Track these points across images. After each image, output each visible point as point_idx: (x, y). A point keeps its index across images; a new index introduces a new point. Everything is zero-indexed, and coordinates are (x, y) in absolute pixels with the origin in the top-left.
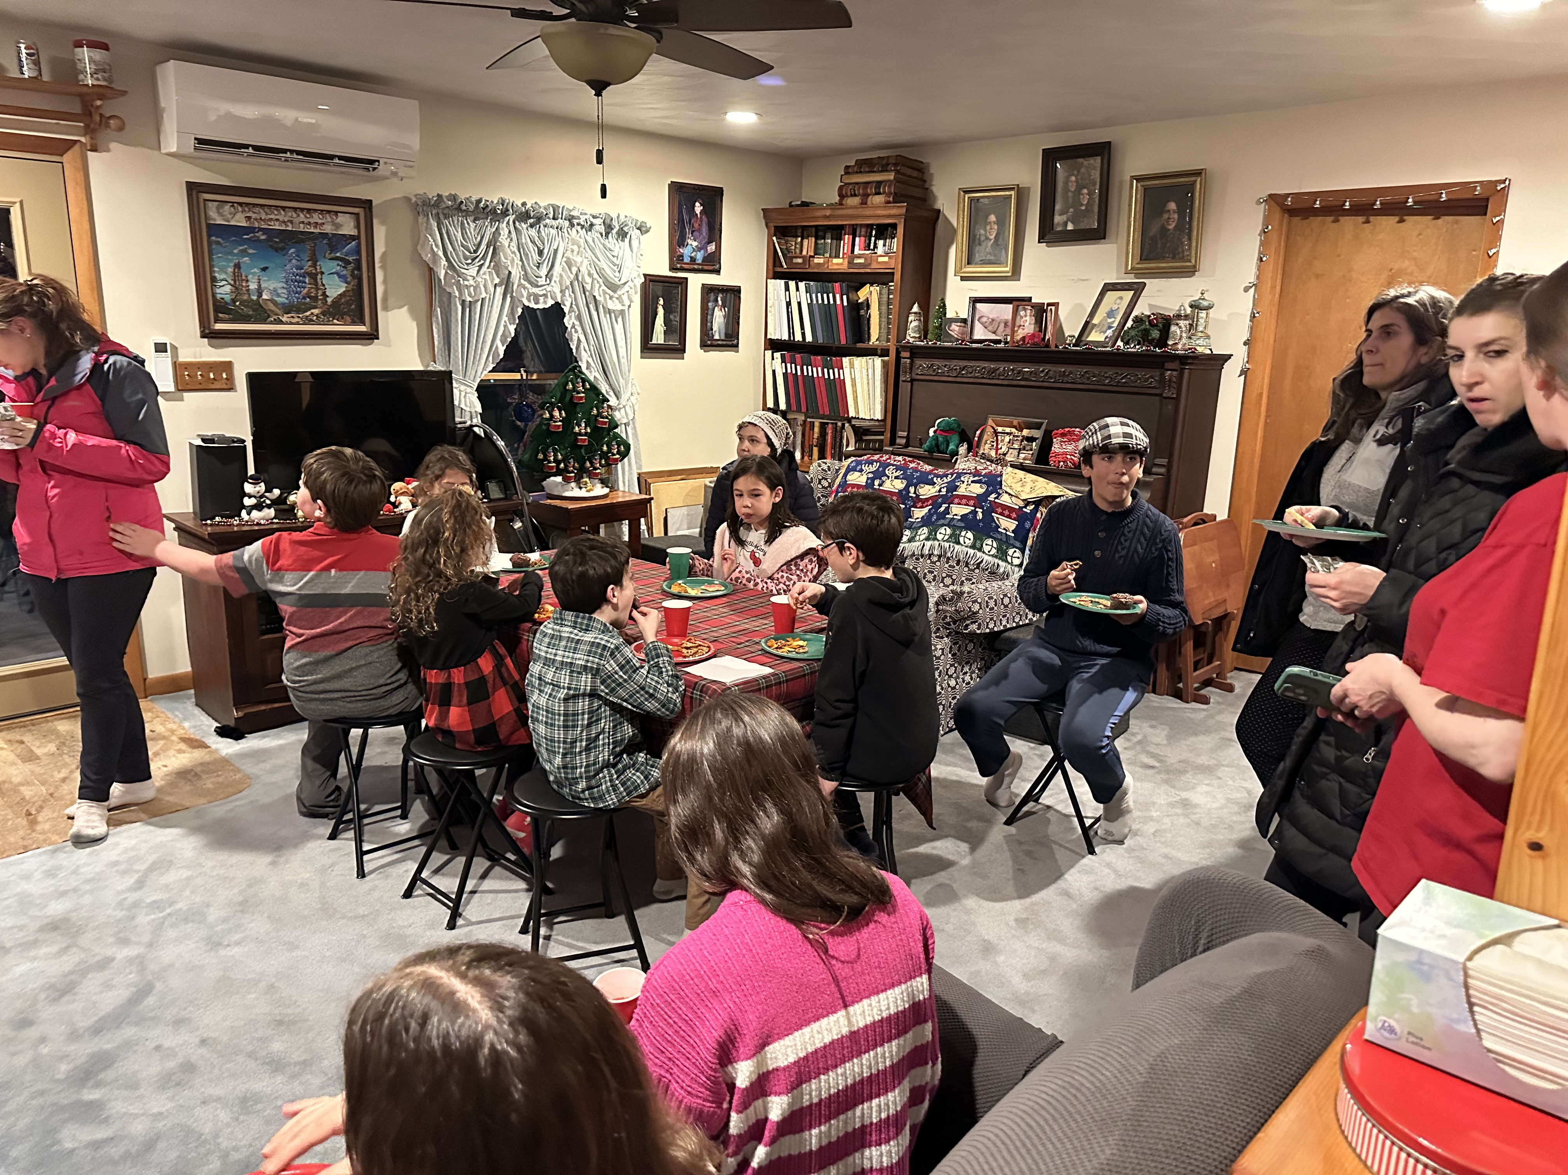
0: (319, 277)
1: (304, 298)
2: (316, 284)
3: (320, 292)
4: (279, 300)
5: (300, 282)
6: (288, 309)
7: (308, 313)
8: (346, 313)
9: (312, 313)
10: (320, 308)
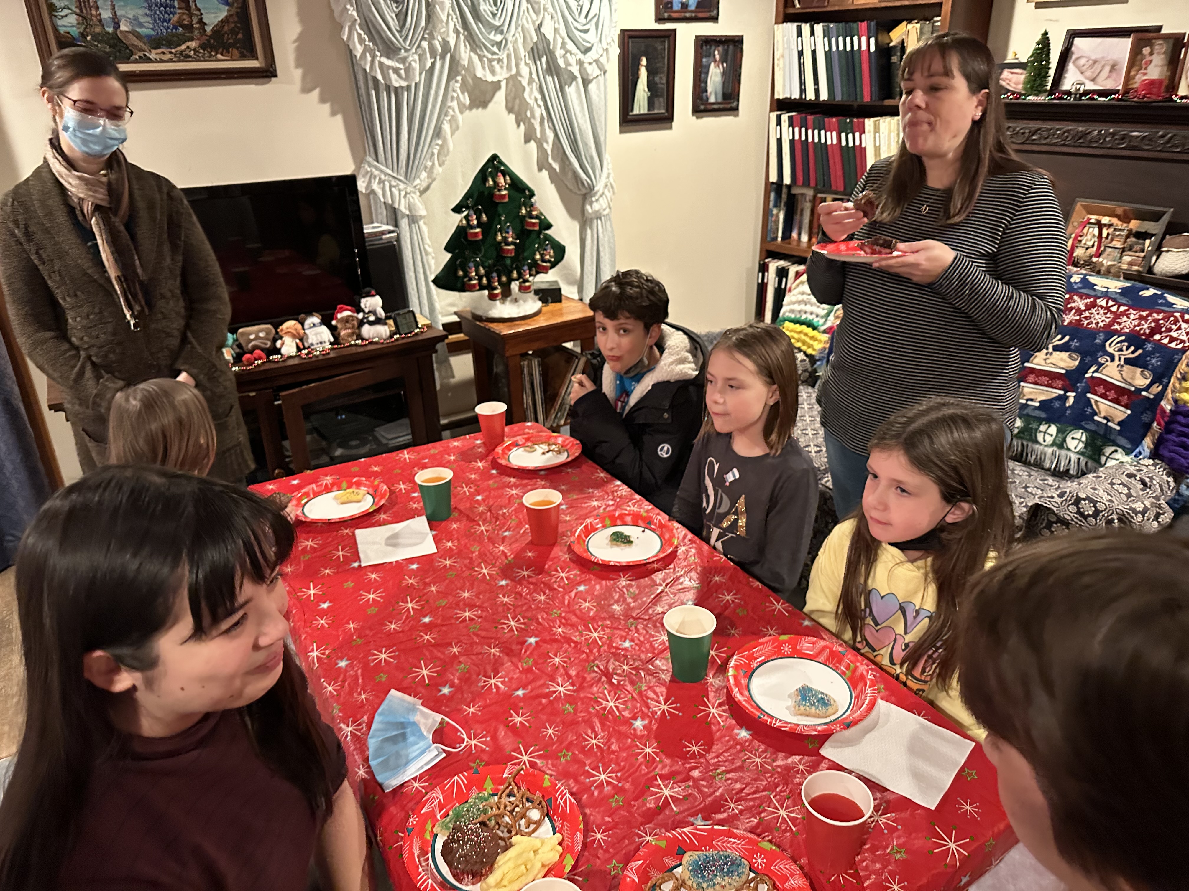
1: (175, 28)
2: (189, 8)
3: (195, 20)
4: (142, 31)
5: (167, 6)
6: (155, 43)
7: (183, 47)
8: (233, 45)
9: (188, 47)
10: (198, 39)
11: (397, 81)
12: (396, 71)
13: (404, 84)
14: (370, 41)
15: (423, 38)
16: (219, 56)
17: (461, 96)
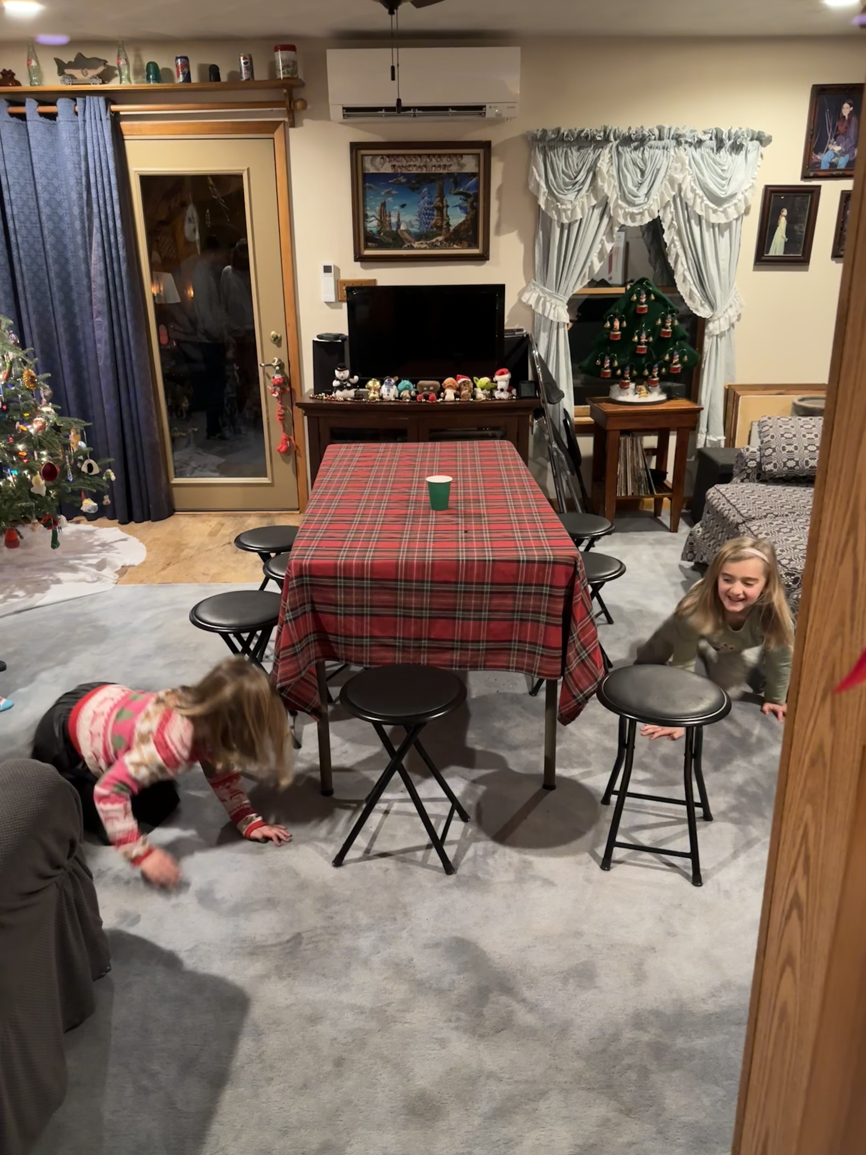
0: (445, 210)
1: (432, 227)
2: (442, 215)
3: (445, 223)
4: (413, 230)
5: (429, 215)
6: (419, 237)
7: (434, 240)
8: (465, 239)
9: (437, 240)
10: (444, 235)
16: (455, 246)
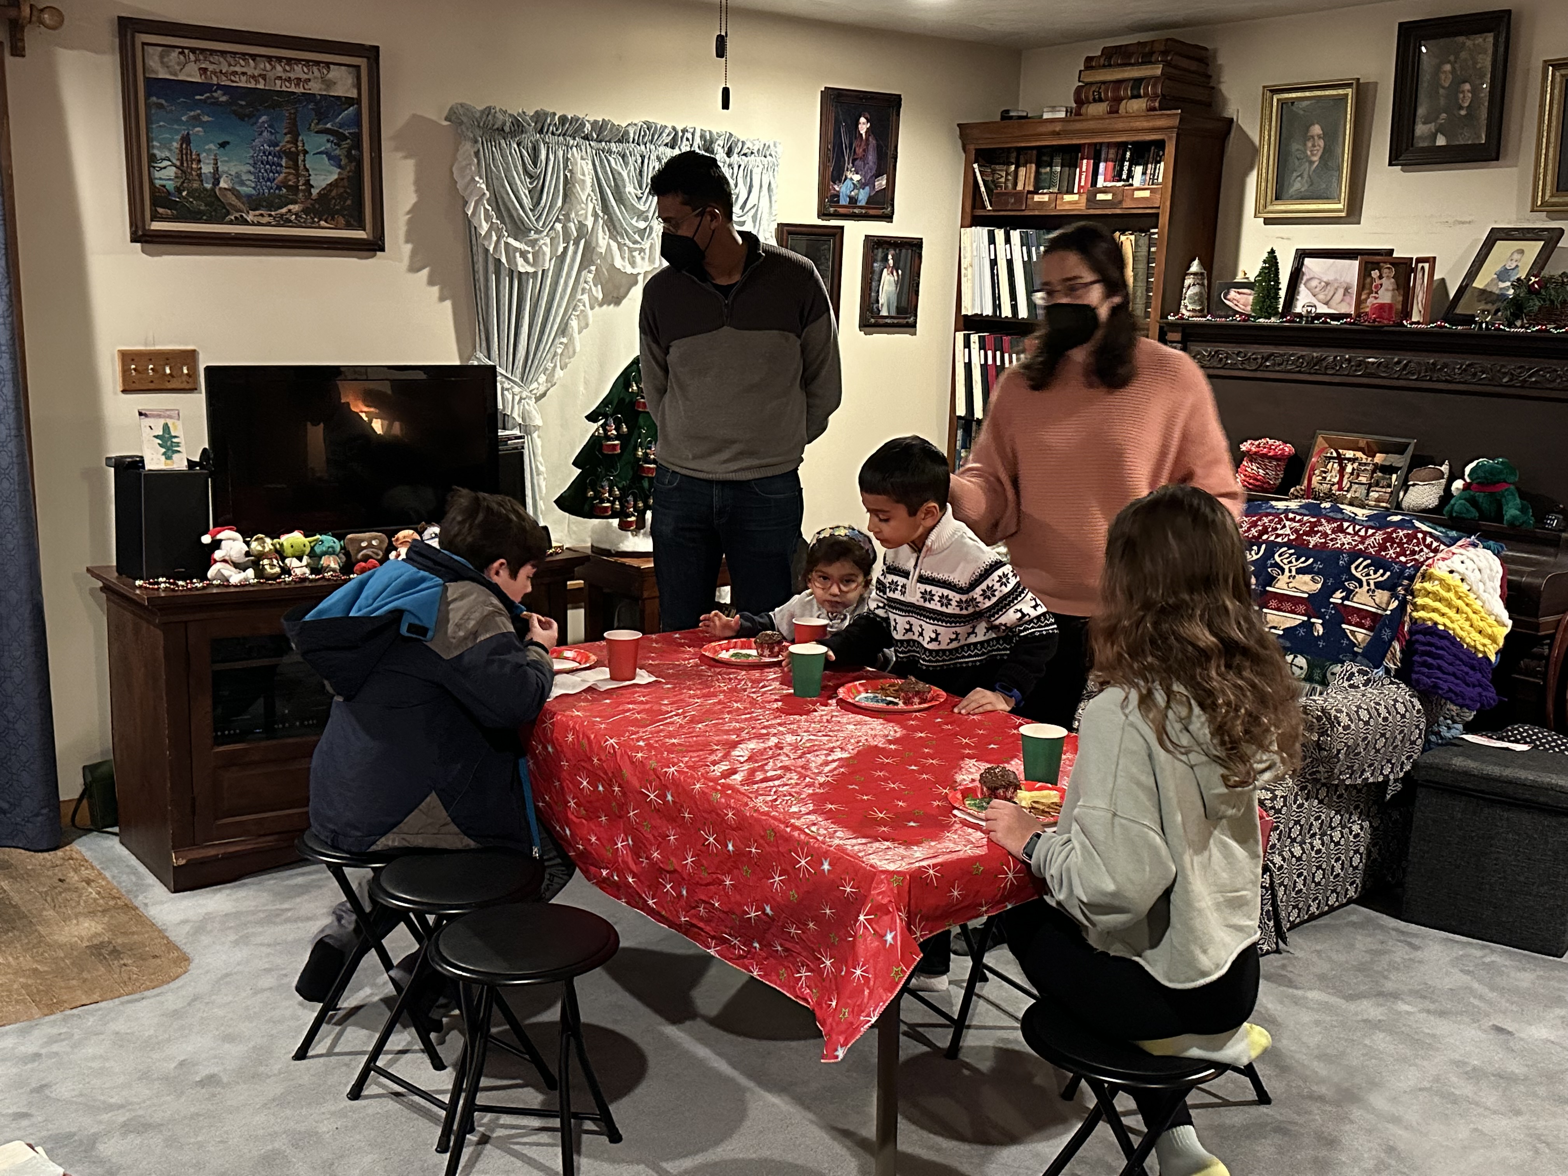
0: (301, 158)
1: (278, 188)
2: (297, 168)
3: (301, 180)
4: (243, 190)
5: (273, 164)
6: (255, 203)
7: (284, 210)
8: (338, 212)
9: (290, 211)
10: (302, 203)
11: (523, 266)
12: (523, 254)
13: (531, 270)
14: (497, 218)
15: (558, 220)
16: (322, 223)
17: (594, 288)
